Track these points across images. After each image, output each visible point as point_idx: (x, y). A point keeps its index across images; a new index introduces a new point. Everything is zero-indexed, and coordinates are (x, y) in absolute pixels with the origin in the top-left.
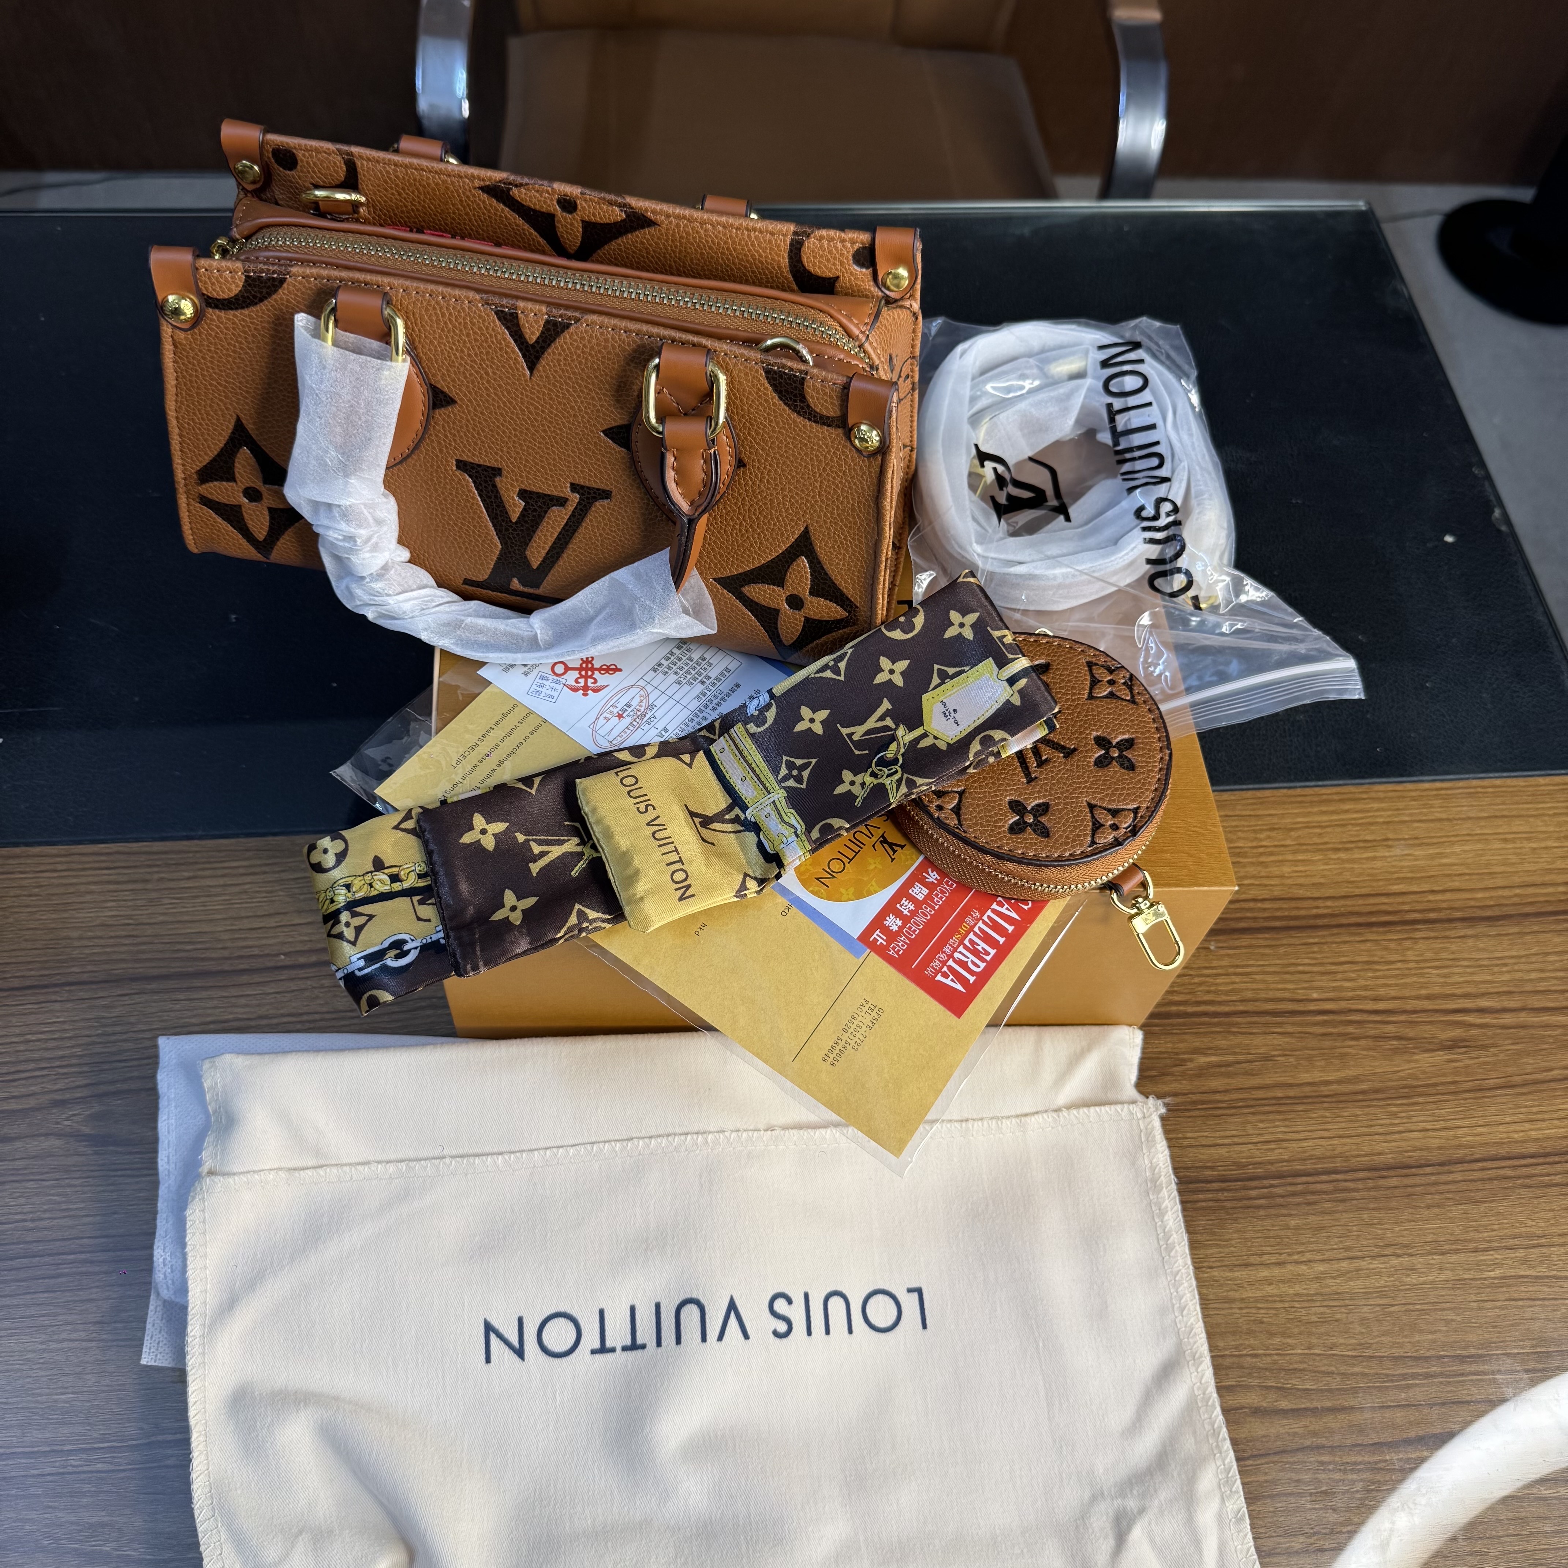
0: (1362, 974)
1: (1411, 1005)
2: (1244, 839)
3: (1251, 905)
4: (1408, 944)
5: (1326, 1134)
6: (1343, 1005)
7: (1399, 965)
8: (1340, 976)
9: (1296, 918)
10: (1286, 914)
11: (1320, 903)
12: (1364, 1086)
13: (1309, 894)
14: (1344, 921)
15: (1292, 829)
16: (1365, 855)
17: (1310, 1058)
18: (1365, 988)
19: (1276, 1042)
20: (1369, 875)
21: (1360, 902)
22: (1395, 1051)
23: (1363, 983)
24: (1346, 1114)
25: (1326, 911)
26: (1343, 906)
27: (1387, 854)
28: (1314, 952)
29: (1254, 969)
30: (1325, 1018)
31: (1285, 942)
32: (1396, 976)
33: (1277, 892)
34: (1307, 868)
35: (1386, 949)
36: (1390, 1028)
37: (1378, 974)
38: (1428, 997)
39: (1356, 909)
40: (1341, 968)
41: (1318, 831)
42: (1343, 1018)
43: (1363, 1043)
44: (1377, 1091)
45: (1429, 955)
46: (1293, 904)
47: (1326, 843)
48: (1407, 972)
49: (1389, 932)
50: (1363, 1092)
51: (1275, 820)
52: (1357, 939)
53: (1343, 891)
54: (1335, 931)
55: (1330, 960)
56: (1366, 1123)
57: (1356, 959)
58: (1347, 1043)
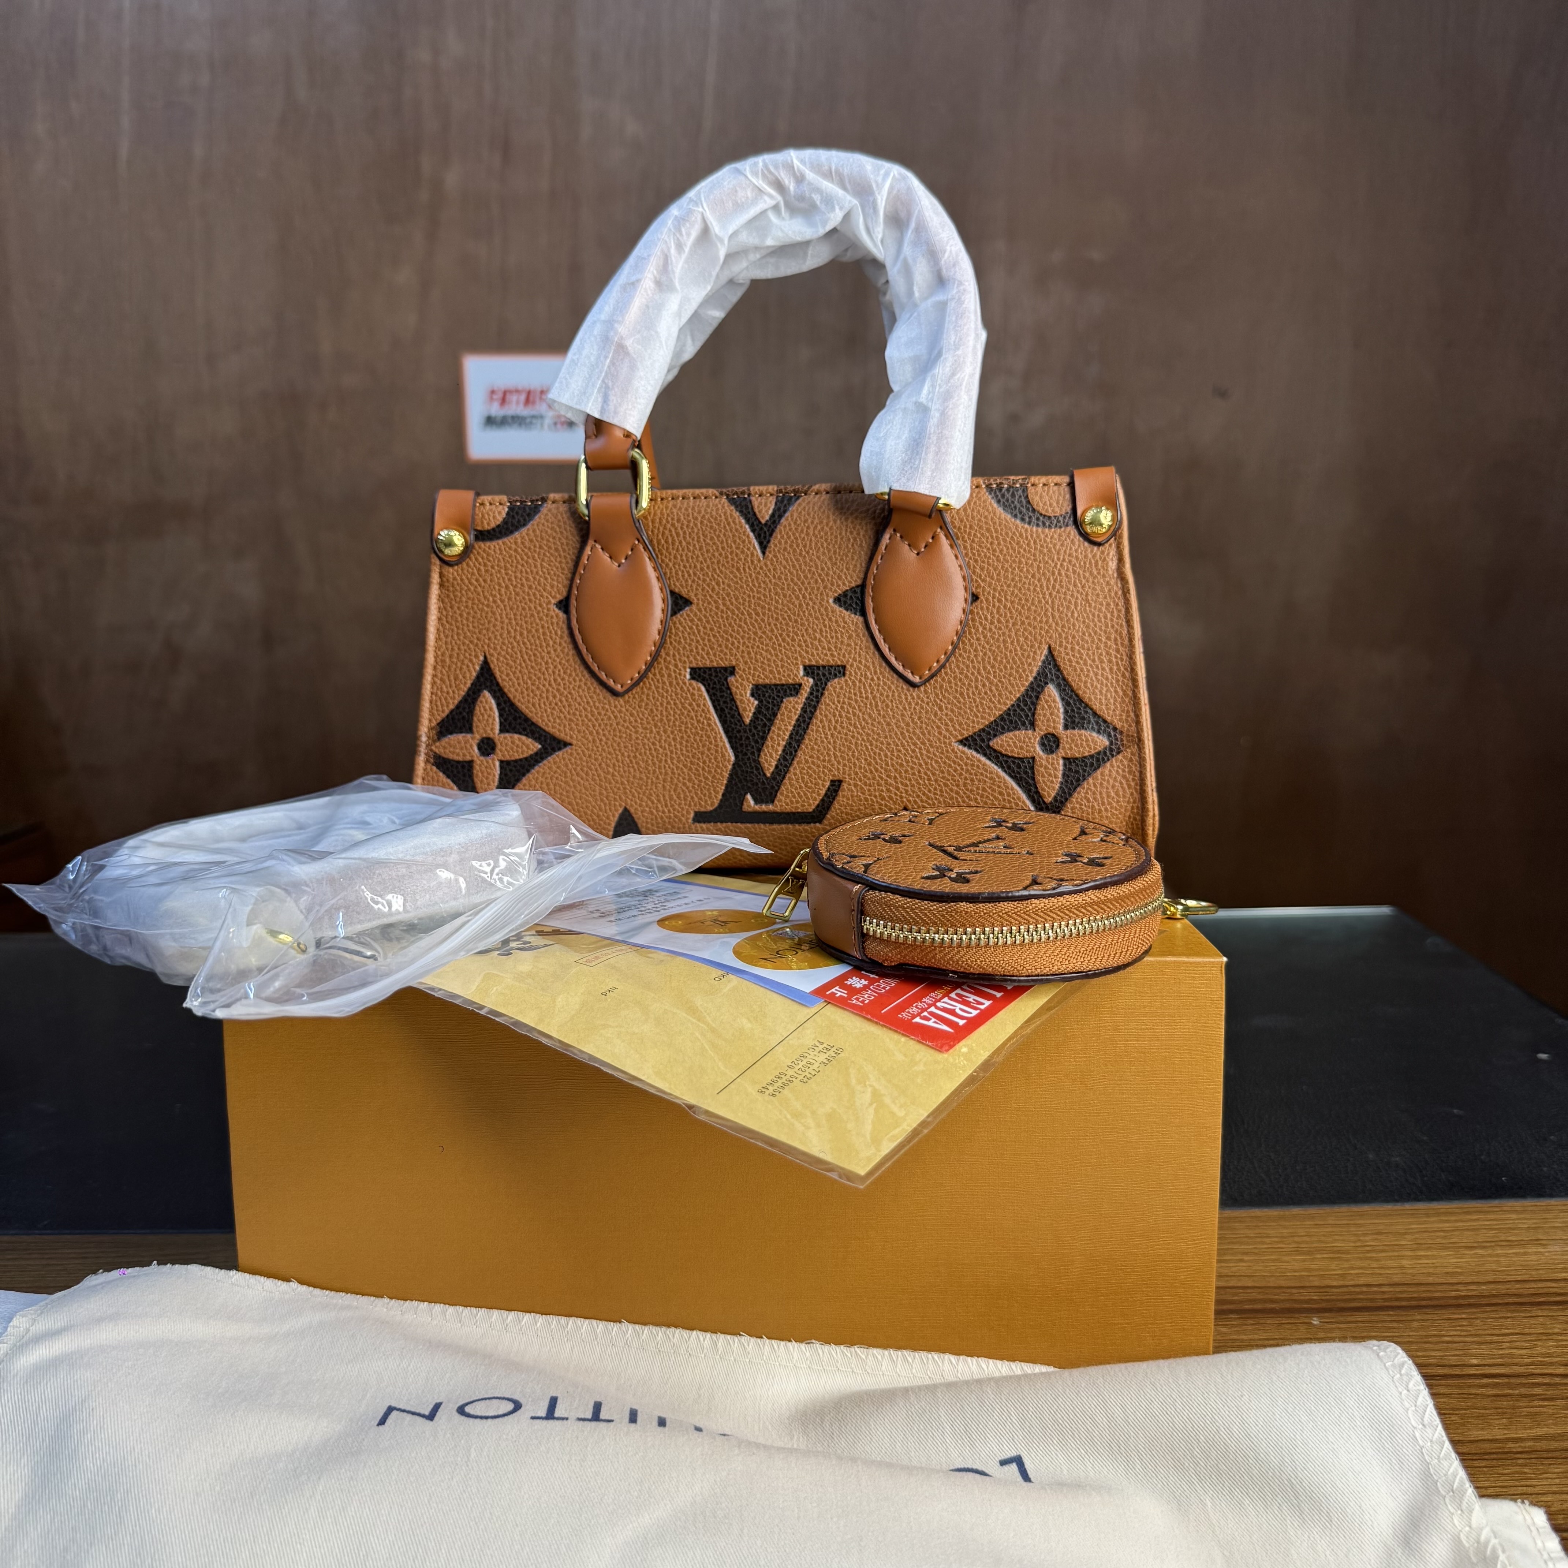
0: (1539, 1343)
2: (1344, 1241)
3: (1364, 1289)
6: (1520, 1370)
8: (1506, 1345)
9: (1430, 1299)
10: (1415, 1295)
13: (1441, 1281)
14: (1498, 1301)
15: (1405, 1234)
16: (1513, 1251)
18: (1548, 1355)
20: (1522, 1266)
21: (1517, 1286)
23: (1544, 1351)
25: (1470, 1294)
27: (1542, 1250)
28: (1463, 1326)
30: (1496, 1381)
33: (1396, 1280)
34: (1434, 1261)
39: (1512, 1291)
41: (1441, 1234)
42: (1523, 1380)
43: (1560, 1402)
46: (1423, 1288)
47: (1456, 1243)
51: (1381, 1227)
52: (1523, 1314)
53: (1490, 1278)
54: (1488, 1309)
55: (1488, 1332)
57: (1527, 1331)
58: (1536, 1403)
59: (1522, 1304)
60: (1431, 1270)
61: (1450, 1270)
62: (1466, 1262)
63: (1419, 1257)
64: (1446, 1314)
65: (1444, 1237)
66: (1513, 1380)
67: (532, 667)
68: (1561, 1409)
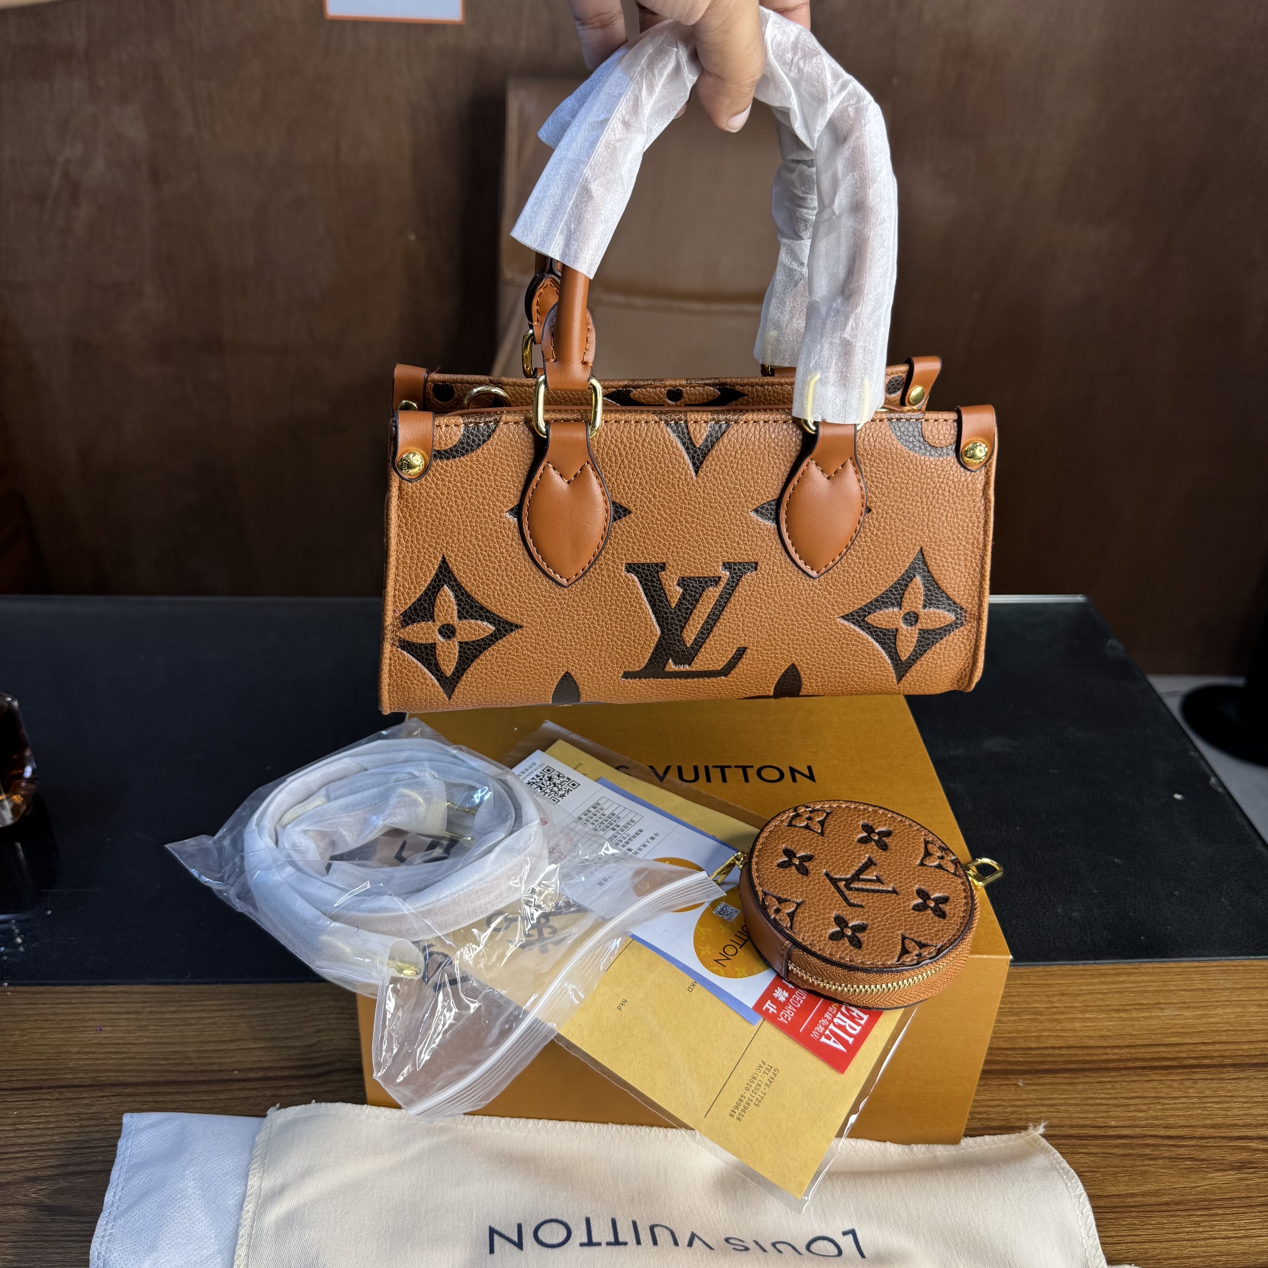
0: (1152, 1106)
1: (1198, 1132)
2: (1040, 1001)
3: (1051, 1051)
4: (1188, 1083)
5: (1137, 1239)
6: (1138, 1131)
7: (1184, 1100)
8: (1133, 1108)
10: (1081, 1058)
11: (1108, 1051)
12: (1166, 1199)
13: (1098, 1044)
14: (1130, 1064)
15: (1078, 995)
16: (1143, 1015)
17: (1114, 1174)
18: (1156, 1118)
19: (1083, 1161)
20: (1147, 1030)
21: (1143, 1050)
22: (1190, 1169)
23: (1154, 1114)
24: (1153, 1222)
26: (1128, 1053)
27: (1161, 1014)
28: (1108, 1089)
29: (1058, 1102)
30: (1124, 1141)
31: (1082, 1080)
32: (1181, 1109)
33: (1071, 1042)
34: (1095, 1024)
35: (1170, 1087)
36: (1182, 1151)
37: (1167, 1106)
38: (1213, 1126)
39: (1141, 1056)
40: (1133, 1102)
41: (1100, 996)
42: (1140, 1141)
43: (1160, 1162)
44: (1178, 1203)
45: (1207, 1093)
46: (1086, 1051)
47: (1109, 1005)
48: (1191, 1106)
49: (1171, 1073)
50: (1166, 1204)
51: (1064, 988)
52: (1144, 1078)
53: (1127, 1042)
54: (1124, 1072)
55: (1123, 1095)
56: (1172, 1231)
57: (1146, 1094)
58: (1146, 1162)
59: (1144, 1068)
63: (1086, 1020)
67: (487, 565)
68: (1160, 1168)
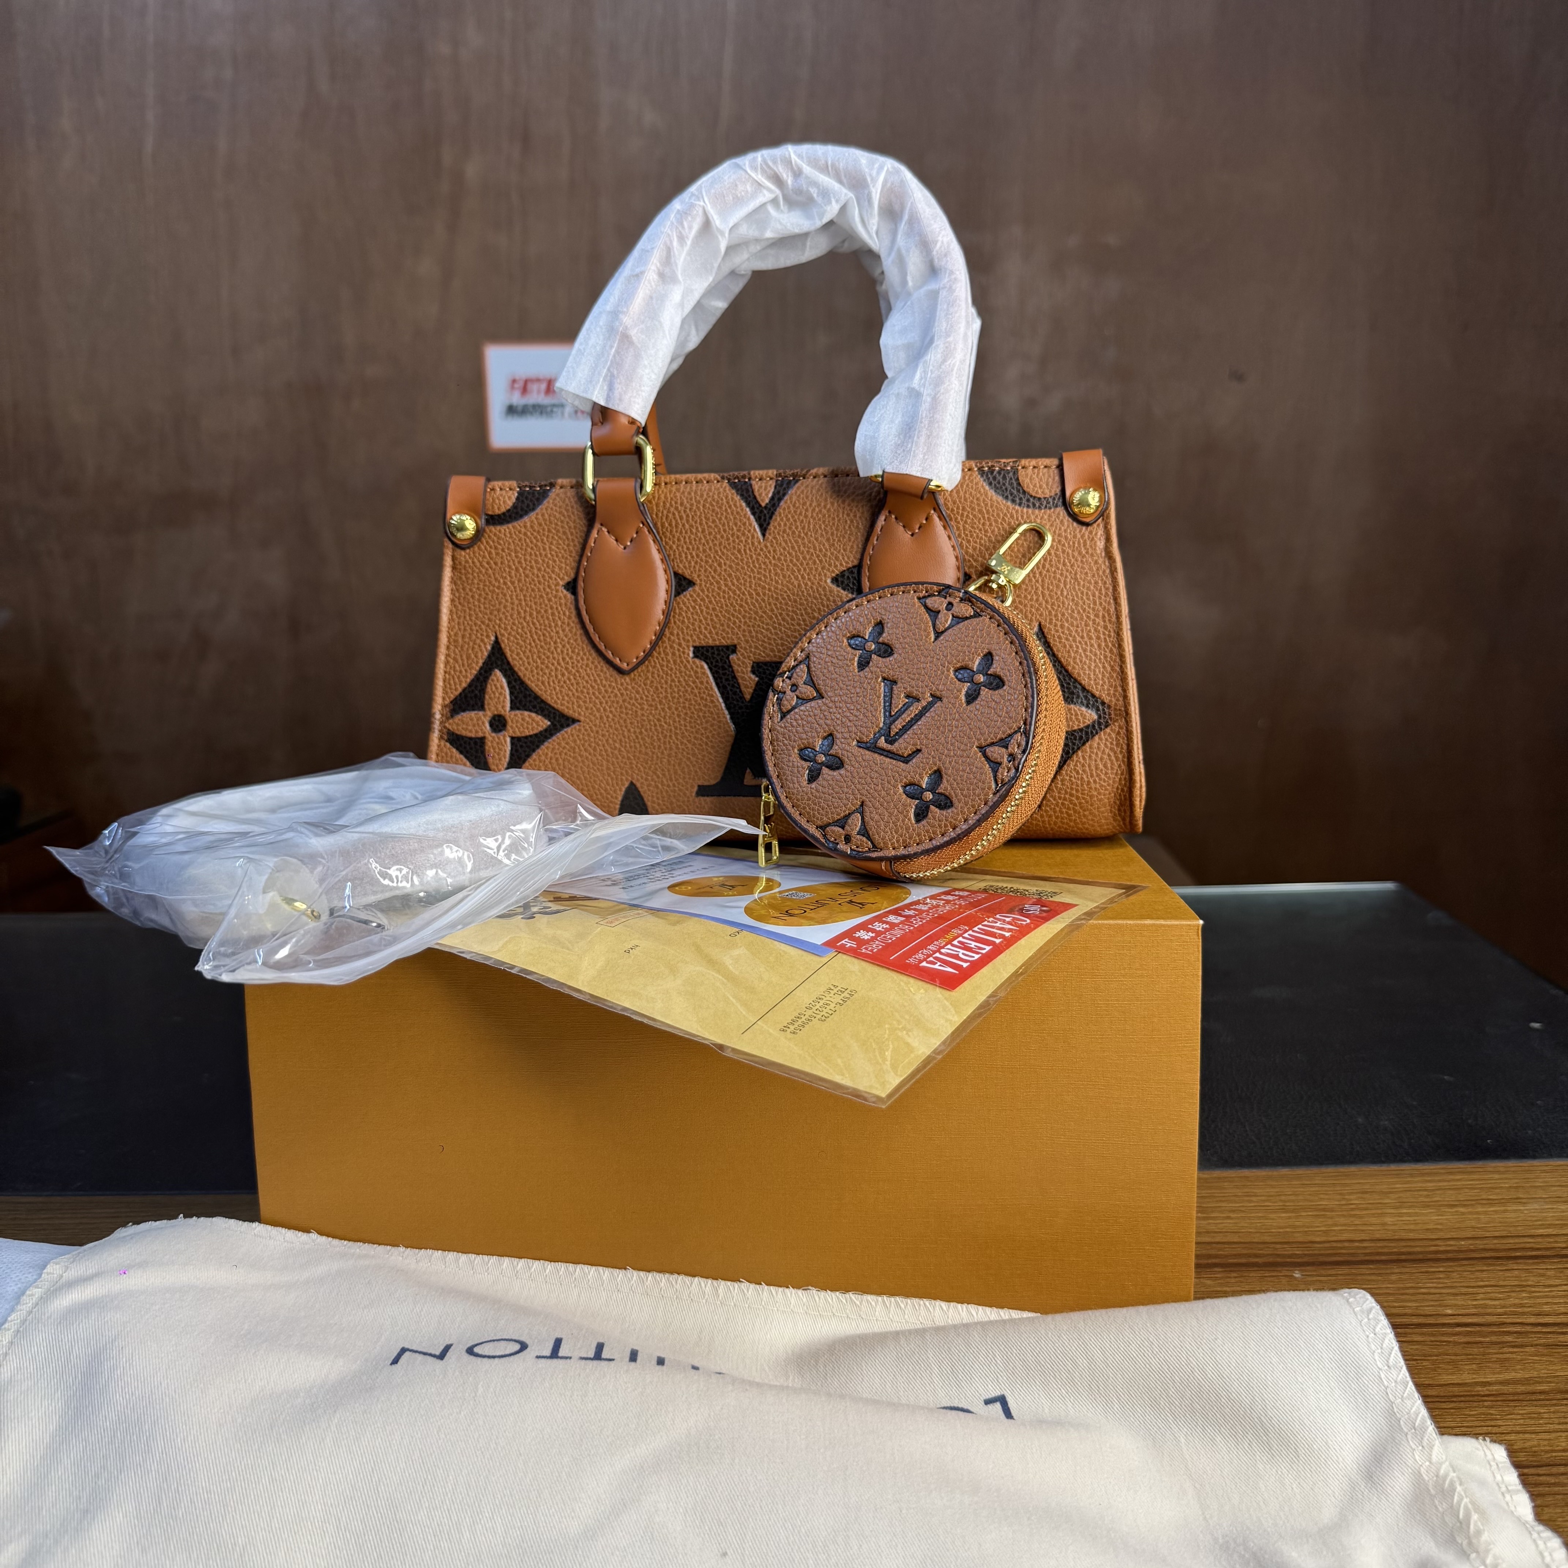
0: (1512, 1294)
2: (1329, 1199)
3: (1346, 1244)
6: (1491, 1319)
8: (1481, 1296)
9: (1410, 1253)
10: (1395, 1250)
11: (1438, 1242)
12: (1541, 1387)
13: (1421, 1236)
14: (1475, 1255)
15: (1389, 1193)
16: (1492, 1209)
18: (1521, 1306)
20: (1501, 1223)
21: (1495, 1241)
23: (1516, 1301)
25: (1448, 1248)
26: (1471, 1244)
27: (1521, 1208)
28: (1440, 1278)
30: (1468, 1329)
31: (1397, 1270)
33: (1378, 1236)
34: (1416, 1218)
35: (1542, 1275)
37: (1537, 1294)
39: (1490, 1247)
41: (1425, 1193)
43: (1530, 1349)
49: (1543, 1263)
50: (1544, 1392)
51: (1366, 1187)
52: (1498, 1268)
53: (1469, 1234)
54: (1465, 1262)
55: (1464, 1284)
56: (1555, 1421)
57: (1501, 1283)
58: (1505, 1350)
59: (1498, 1258)
60: (1412, 1227)
61: (1431, 1227)
62: (1447, 1219)
63: (1401, 1215)
64: (1424, 1267)
65: (1427, 1196)
66: (1484, 1329)
67: (542, 647)
68: (1530, 1355)
